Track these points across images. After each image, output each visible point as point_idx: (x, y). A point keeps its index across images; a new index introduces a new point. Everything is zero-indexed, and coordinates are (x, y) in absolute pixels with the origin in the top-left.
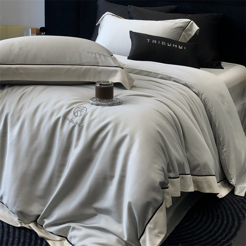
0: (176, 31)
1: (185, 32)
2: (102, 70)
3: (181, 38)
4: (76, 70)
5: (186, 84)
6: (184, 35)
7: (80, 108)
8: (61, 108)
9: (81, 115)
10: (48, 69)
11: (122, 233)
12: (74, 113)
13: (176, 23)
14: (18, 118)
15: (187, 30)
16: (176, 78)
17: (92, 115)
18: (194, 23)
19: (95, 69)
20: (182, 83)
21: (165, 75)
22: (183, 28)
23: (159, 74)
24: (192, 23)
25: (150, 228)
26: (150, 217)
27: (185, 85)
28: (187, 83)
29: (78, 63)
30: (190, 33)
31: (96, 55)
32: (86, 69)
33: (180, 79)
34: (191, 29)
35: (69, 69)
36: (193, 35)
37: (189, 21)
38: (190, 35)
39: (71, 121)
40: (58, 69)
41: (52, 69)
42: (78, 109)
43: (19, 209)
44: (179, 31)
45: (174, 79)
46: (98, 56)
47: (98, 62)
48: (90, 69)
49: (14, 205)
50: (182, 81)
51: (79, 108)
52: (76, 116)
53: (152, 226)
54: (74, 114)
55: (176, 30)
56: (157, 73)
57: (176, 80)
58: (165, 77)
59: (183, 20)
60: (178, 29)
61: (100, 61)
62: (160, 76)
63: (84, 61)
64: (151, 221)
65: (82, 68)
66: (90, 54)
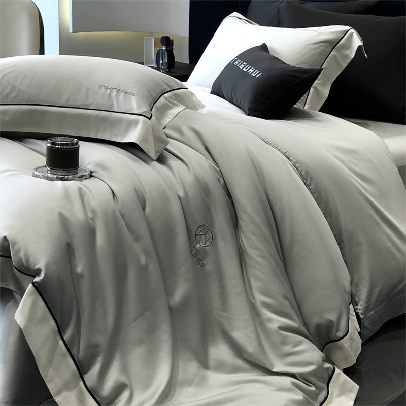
0: (317, 48)
1: (336, 50)
3: (328, 62)
6: (334, 56)
15: (341, 46)
24: (352, 34)
29: (79, 104)
34: (348, 45)
44: (323, 48)
47: (112, 105)
55: (317, 46)
60: (322, 44)
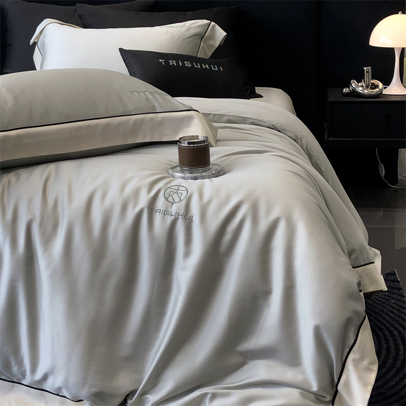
0: (192, 41)
1: (204, 41)
2: (163, 119)
4: (119, 125)
5: (273, 125)
6: (203, 46)
7: (172, 187)
8: (136, 193)
9: (180, 200)
10: (72, 129)
11: (306, 381)
12: (166, 198)
13: (189, 29)
14: (56, 226)
15: (206, 38)
16: (254, 117)
17: (201, 196)
18: (217, 26)
19: (151, 119)
20: (266, 124)
21: (234, 116)
22: (201, 36)
23: (224, 115)
24: (214, 26)
25: (354, 360)
26: (351, 343)
27: (273, 127)
28: (276, 125)
29: (120, 112)
30: (212, 42)
31: (146, 95)
32: (136, 122)
33: (261, 119)
34: (212, 36)
35: (108, 125)
36: (217, 45)
37: (207, 24)
38: (213, 46)
39: (166, 213)
40: (88, 127)
41: (79, 128)
42: (169, 190)
43: (94, 390)
44: (195, 41)
45: (251, 120)
46: (150, 97)
47: (154, 107)
48: (143, 120)
49: (84, 384)
50: (265, 122)
51: (169, 188)
52: (173, 204)
53: (357, 357)
54: (167, 200)
56: (219, 114)
57: (256, 121)
58: (234, 119)
59: (198, 22)
60: (194, 37)
61: (156, 104)
62: (225, 118)
63: (130, 107)
64: (355, 348)
65: (129, 120)
66: (136, 95)
